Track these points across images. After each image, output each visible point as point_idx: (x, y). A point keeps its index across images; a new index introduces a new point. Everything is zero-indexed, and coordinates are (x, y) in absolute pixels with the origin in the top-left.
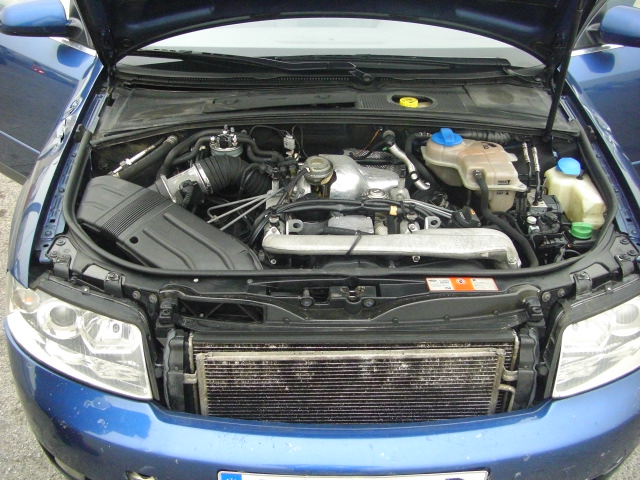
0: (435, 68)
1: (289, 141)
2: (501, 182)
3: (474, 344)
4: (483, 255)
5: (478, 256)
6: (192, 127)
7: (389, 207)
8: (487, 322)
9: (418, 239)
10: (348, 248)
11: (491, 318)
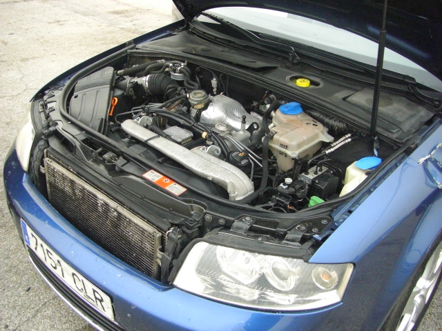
0: (357, 69)
1: (214, 82)
2: (282, 145)
3: (149, 222)
4: (208, 178)
5: (205, 177)
6: (173, 57)
7: (204, 131)
8: (161, 212)
9: (181, 150)
10: (146, 139)
11: (166, 211)
